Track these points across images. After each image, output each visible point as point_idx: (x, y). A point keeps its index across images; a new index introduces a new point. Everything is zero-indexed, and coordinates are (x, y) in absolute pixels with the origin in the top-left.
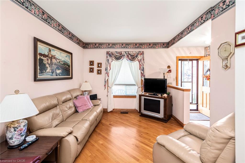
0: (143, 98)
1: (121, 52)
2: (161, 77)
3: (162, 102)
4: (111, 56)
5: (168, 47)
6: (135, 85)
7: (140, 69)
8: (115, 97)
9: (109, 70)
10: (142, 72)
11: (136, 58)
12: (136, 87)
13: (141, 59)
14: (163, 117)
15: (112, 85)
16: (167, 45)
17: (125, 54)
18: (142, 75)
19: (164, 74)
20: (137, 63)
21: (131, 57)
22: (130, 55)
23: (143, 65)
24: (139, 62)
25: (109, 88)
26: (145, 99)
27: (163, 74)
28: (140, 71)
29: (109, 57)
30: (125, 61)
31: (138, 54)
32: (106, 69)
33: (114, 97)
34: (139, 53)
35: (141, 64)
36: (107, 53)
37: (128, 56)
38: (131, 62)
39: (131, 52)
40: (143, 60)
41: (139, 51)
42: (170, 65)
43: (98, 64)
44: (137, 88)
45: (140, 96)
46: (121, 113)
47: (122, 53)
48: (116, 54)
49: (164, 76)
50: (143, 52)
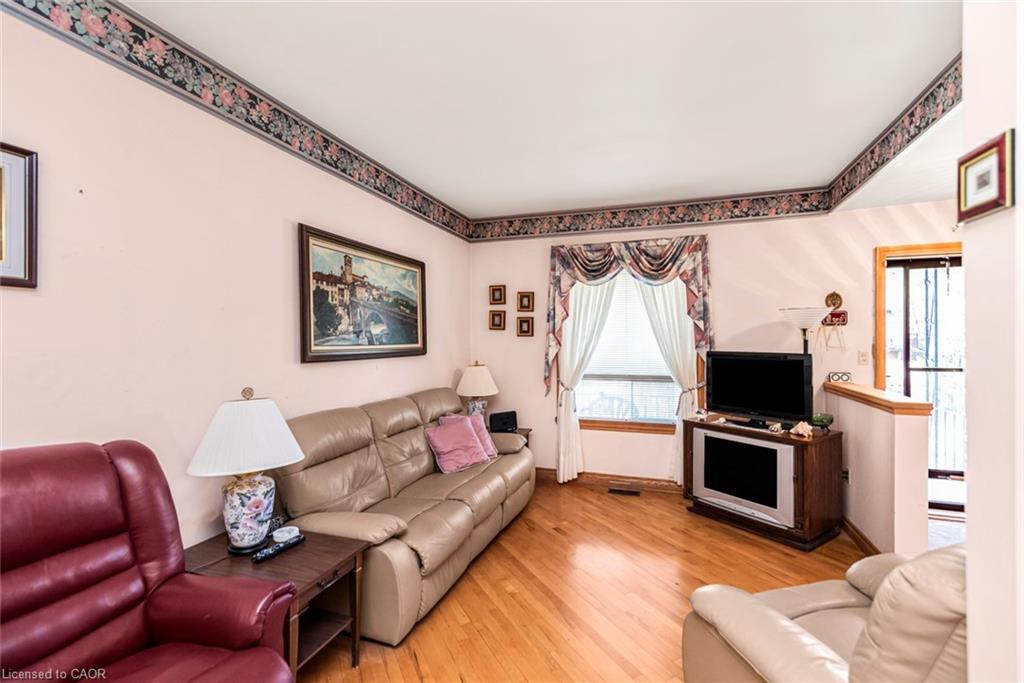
0: (700, 435)
1: (609, 244)
2: (792, 346)
3: (786, 456)
4: (569, 264)
5: (828, 209)
6: (667, 379)
7: (689, 313)
8: (585, 424)
9: (563, 320)
10: (701, 324)
11: (670, 264)
12: (676, 390)
13: (695, 271)
14: (792, 526)
15: (574, 381)
16: (824, 198)
17: (625, 253)
18: (702, 336)
19: (804, 331)
20: (676, 288)
21: (652, 265)
22: (647, 255)
23: (705, 295)
24: (687, 282)
25: (561, 388)
26: (708, 439)
27: (800, 333)
28: (689, 322)
29: (562, 269)
30: (625, 283)
31: (680, 249)
32: (551, 317)
33: (581, 427)
34: (687, 246)
35: (696, 292)
36: (555, 252)
37: (636, 261)
38: (649, 284)
39: (652, 243)
40: (706, 271)
41: (687, 237)
43: (522, 296)
44: (681, 391)
45: (689, 426)
46: (611, 491)
47: (611, 249)
48: (589, 254)
49: (806, 342)
50: (703, 238)
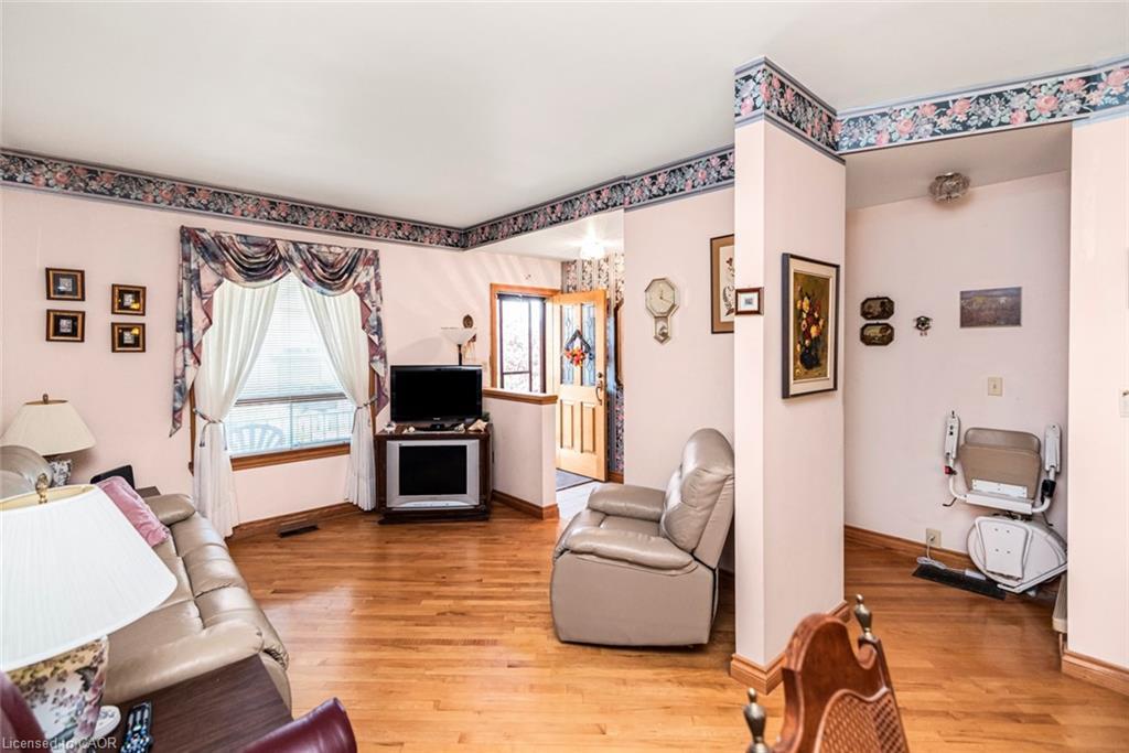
0: (394, 448)
1: (273, 240)
2: (447, 359)
4: (215, 258)
5: (464, 247)
6: (341, 396)
7: (363, 328)
8: (239, 463)
9: (205, 330)
10: (375, 338)
11: (346, 275)
12: (348, 406)
13: (368, 284)
14: (477, 503)
15: (223, 410)
16: (463, 238)
17: (295, 255)
18: (376, 350)
19: (460, 346)
20: (349, 301)
21: (324, 271)
22: (320, 261)
23: (378, 310)
24: (361, 296)
25: (200, 422)
27: (457, 348)
28: (363, 335)
29: (201, 261)
30: (290, 287)
31: (356, 259)
32: (184, 324)
33: (234, 468)
34: (362, 256)
35: (370, 306)
36: (188, 236)
37: (309, 267)
38: (322, 293)
39: (324, 249)
40: (378, 287)
41: (360, 250)
42: (471, 315)
43: (120, 292)
44: (355, 408)
45: (380, 443)
46: (283, 535)
47: (276, 246)
48: (243, 247)
49: (460, 356)
50: (376, 253)
